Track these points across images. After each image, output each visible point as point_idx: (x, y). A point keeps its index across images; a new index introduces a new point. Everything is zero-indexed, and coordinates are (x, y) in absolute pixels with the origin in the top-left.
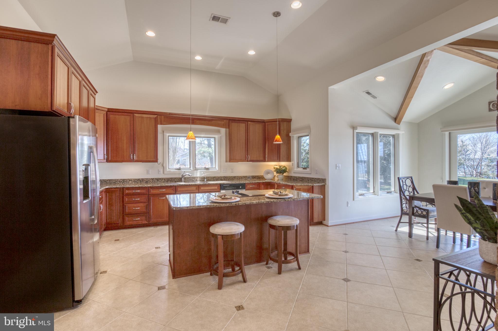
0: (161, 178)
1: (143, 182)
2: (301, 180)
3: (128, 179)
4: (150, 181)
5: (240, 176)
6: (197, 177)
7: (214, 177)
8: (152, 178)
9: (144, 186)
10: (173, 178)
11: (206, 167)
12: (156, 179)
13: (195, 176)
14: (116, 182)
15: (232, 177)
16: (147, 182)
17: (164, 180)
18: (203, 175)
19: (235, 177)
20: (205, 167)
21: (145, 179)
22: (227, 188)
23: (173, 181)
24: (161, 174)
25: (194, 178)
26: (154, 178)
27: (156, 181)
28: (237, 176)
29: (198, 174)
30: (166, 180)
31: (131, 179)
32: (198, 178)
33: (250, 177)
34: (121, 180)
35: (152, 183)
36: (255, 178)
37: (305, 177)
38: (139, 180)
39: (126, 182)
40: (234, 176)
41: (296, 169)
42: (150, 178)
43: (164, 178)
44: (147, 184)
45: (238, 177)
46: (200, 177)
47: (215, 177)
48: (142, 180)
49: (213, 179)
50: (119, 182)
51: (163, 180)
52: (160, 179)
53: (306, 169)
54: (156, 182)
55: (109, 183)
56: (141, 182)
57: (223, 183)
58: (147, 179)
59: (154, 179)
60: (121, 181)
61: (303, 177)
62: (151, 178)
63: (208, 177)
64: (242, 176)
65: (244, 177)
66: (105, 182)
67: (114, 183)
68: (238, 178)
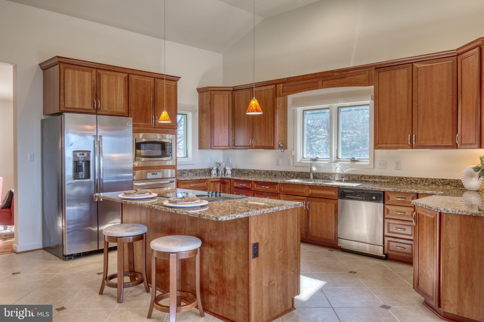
0: (290, 172)
1: (272, 175)
3: (259, 170)
4: (279, 175)
5: (413, 178)
6: (335, 174)
7: (362, 176)
8: (280, 171)
9: (249, 180)
10: (303, 173)
11: (354, 158)
12: (285, 172)
13: (333, 171)
14: (249, 172)
15: (395, 178)
16: (276, 175)
17: (294, 174)
18: (346, 171)
19: (402, 178)
20: (353, 158)
21: (274, 171)
23: (304, 176)
24: (291, 166)
25: (331, 174)
26: (282, 171)
27: (285, 175)
28: (405, 177)
29: (338, 169)
30: (296, 175)
31: (261, 170)
32: (336, 175)
33: (435, 182)
35: (280, 177)
36: (448, 184)
38: (268, 171)
39: (257, 173)
40: (399, 177)
42: (278, 171)
43: (294, 172)
44: (276, 178)
45: (408, 180)
46: (339, 174)
48: (271, 173)
49: (360, 179)
50: (251, 173)
51: (292, 174)
52: (289, 172)
54: (285, 176)
55: (244, 173)
56: (270, 175)
57: (342, 186)
58: (275, 171)
59: (283, 172)
60: (253, 173)
62: (280, 170)
63: (352, 175)
64: (418, 178)
65: (422, 181)
66: (240, 172)
67: (247, 174)
68: (407, 181)
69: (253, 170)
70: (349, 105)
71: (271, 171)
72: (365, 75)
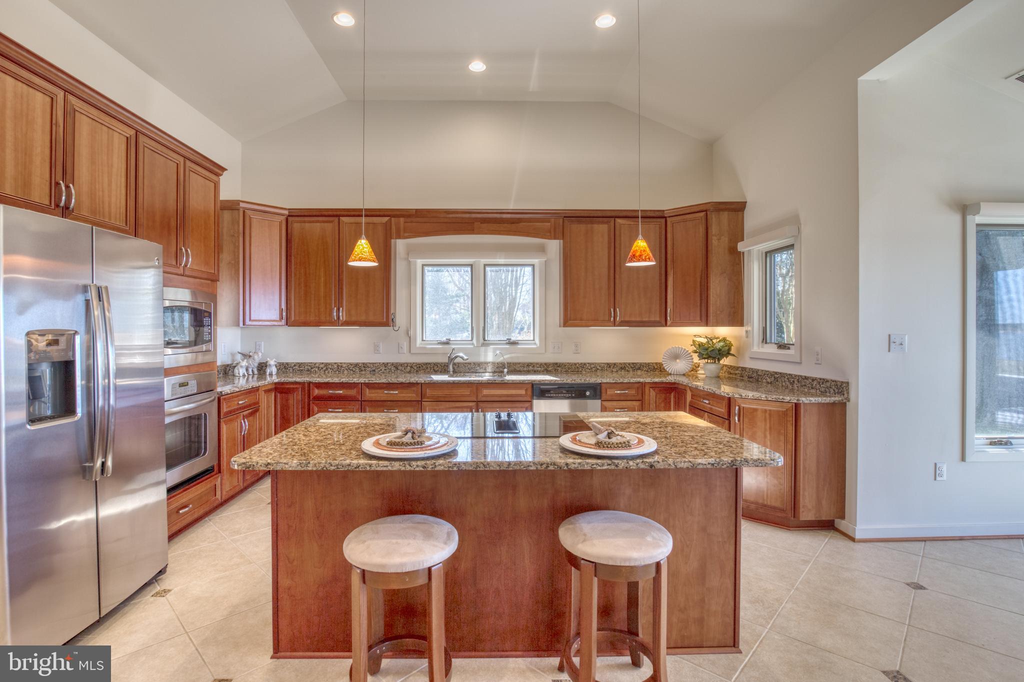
0: (404, 364)
1: (365, 370)
2: (771, 382)
3: (335, 363)
4: (381, 370)
5: (599, 364)
6: (487, 363)
7: (529, 365)
8: (383, 363)
9: (353, 382)
10: (429, 364)
11: (510, 339)
12: (393, 364)
13: (482, 360)
14: (312, 368)
15: (575, 364)
16: (374, 371)
17: (411, 367)
18: (501, 359)
19: (585, 364)
20: (508, 339)
21: (370, 363)
22: (551, 394)
23: (430, 370)
24: (404, 353)
25: (479, 364)
26: (388, 363)
27: (393, 368)
28: (588, 363)
29: (490, 356)
30: (415, 368)
31: (341, 363)
32: (489, 365)
33: (625, 367)
34: (322, 366)
35: (383, 373)
36: (639, 369)
37: (781, 373)
38: (356, 365)
39: (331, 369)
40: (581, 364)
41: (758, 346)
42: (380, 363)
43: (411, 363)
44: (374, 375)
45: (592, 366)
46: (493, 363)
47: (531, 364)
48: (364, 367)
49: (525, 369)
50: (317, 369)
51: (409, 367)
52: (401, 365)
53: (789, 348)
54: (393, 371)
55: (299, 370)
56: (362, 371)
57: (540, 381)
58: (373, 364)
59: (389, 365)
60: (322, 368)
61: (776, 373)
62: (382, 361)
63: (513, 363)
64: (605, 364)
65: (610, 367)
66: (291, 369)
67: (308, 370)
68: (591, 368)
69: (323, 363)
70: (503, 263)
71: (364, 363)
72: (549, 224)
